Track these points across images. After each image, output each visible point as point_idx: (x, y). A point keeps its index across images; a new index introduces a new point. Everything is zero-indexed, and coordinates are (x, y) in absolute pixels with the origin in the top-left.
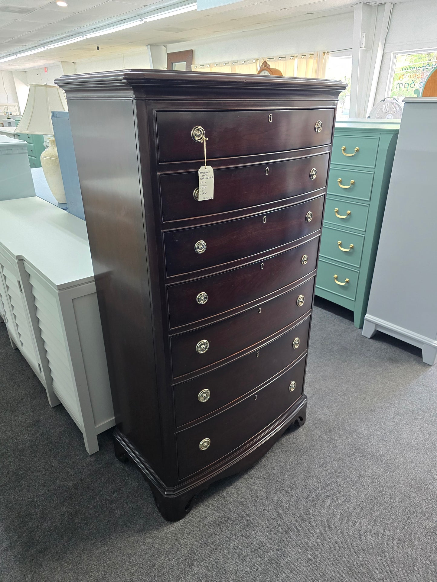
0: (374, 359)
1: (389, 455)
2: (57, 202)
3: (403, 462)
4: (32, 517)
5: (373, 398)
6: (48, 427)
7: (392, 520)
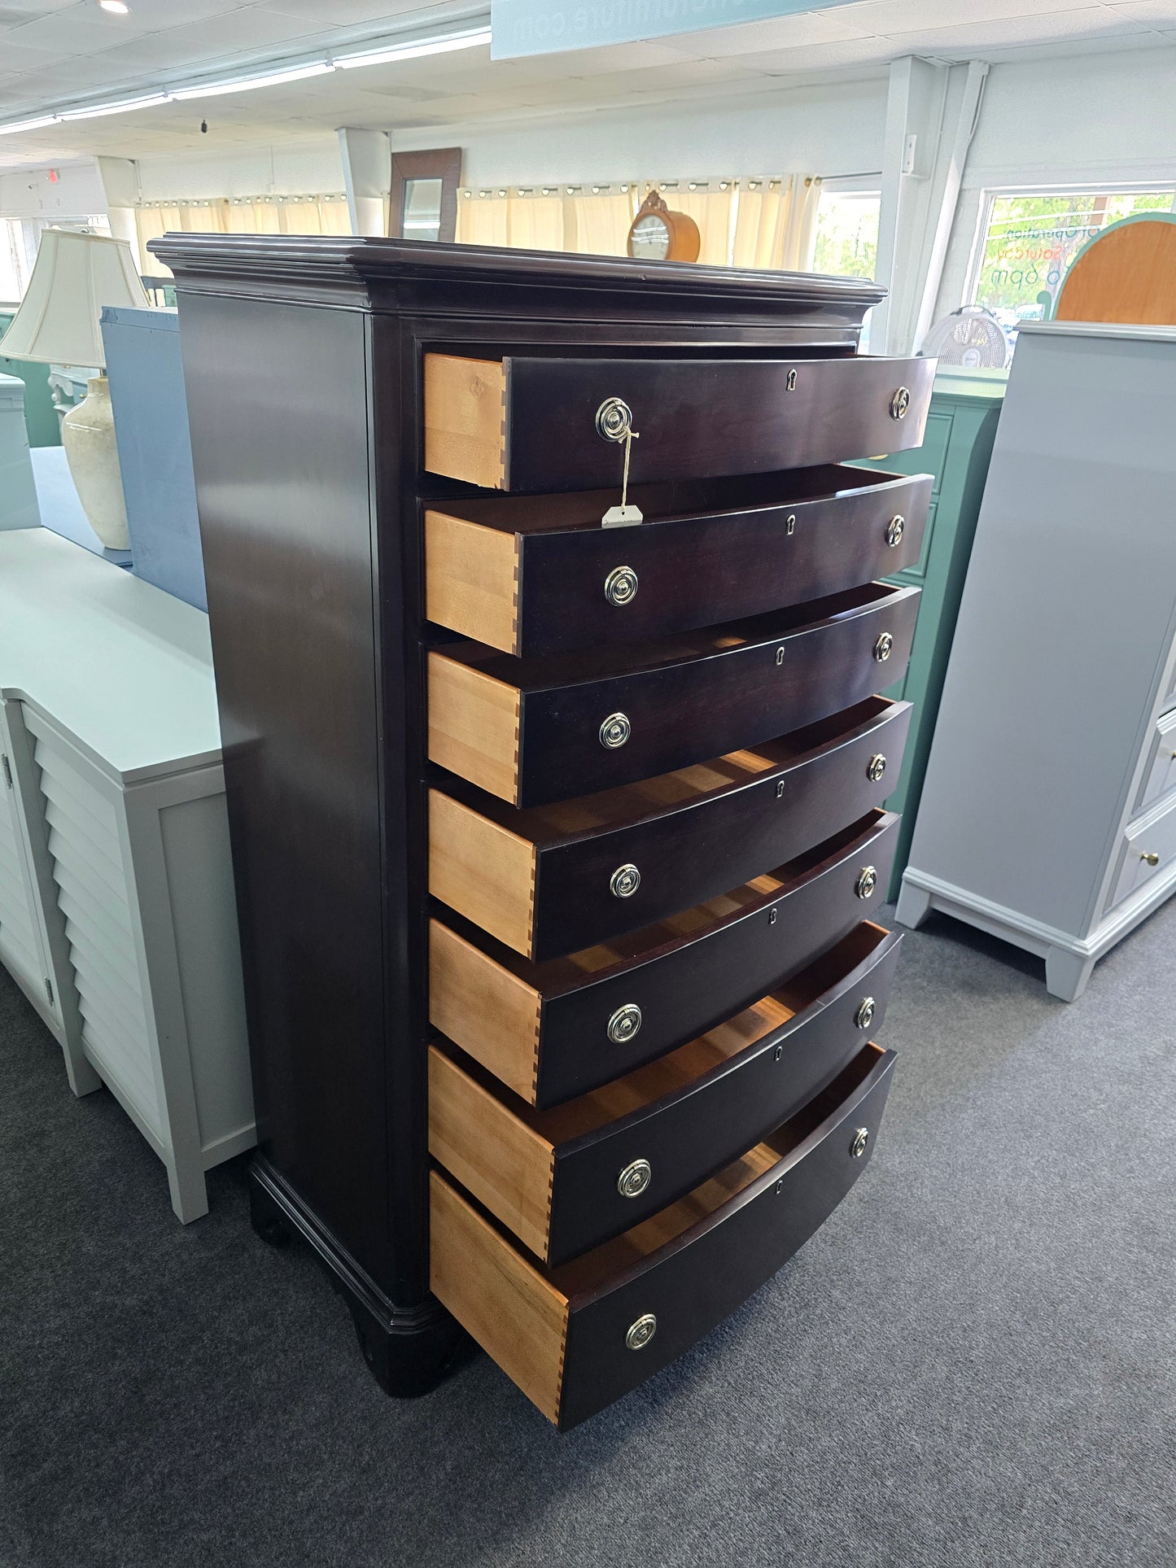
0: (925, 984)
1: (962, 1228)
2: (100, 547)
3: (997, 1246)
4: (29, 1387)
5: (921, 1084)
6: (67, 1150)
7: (967, 1393)
